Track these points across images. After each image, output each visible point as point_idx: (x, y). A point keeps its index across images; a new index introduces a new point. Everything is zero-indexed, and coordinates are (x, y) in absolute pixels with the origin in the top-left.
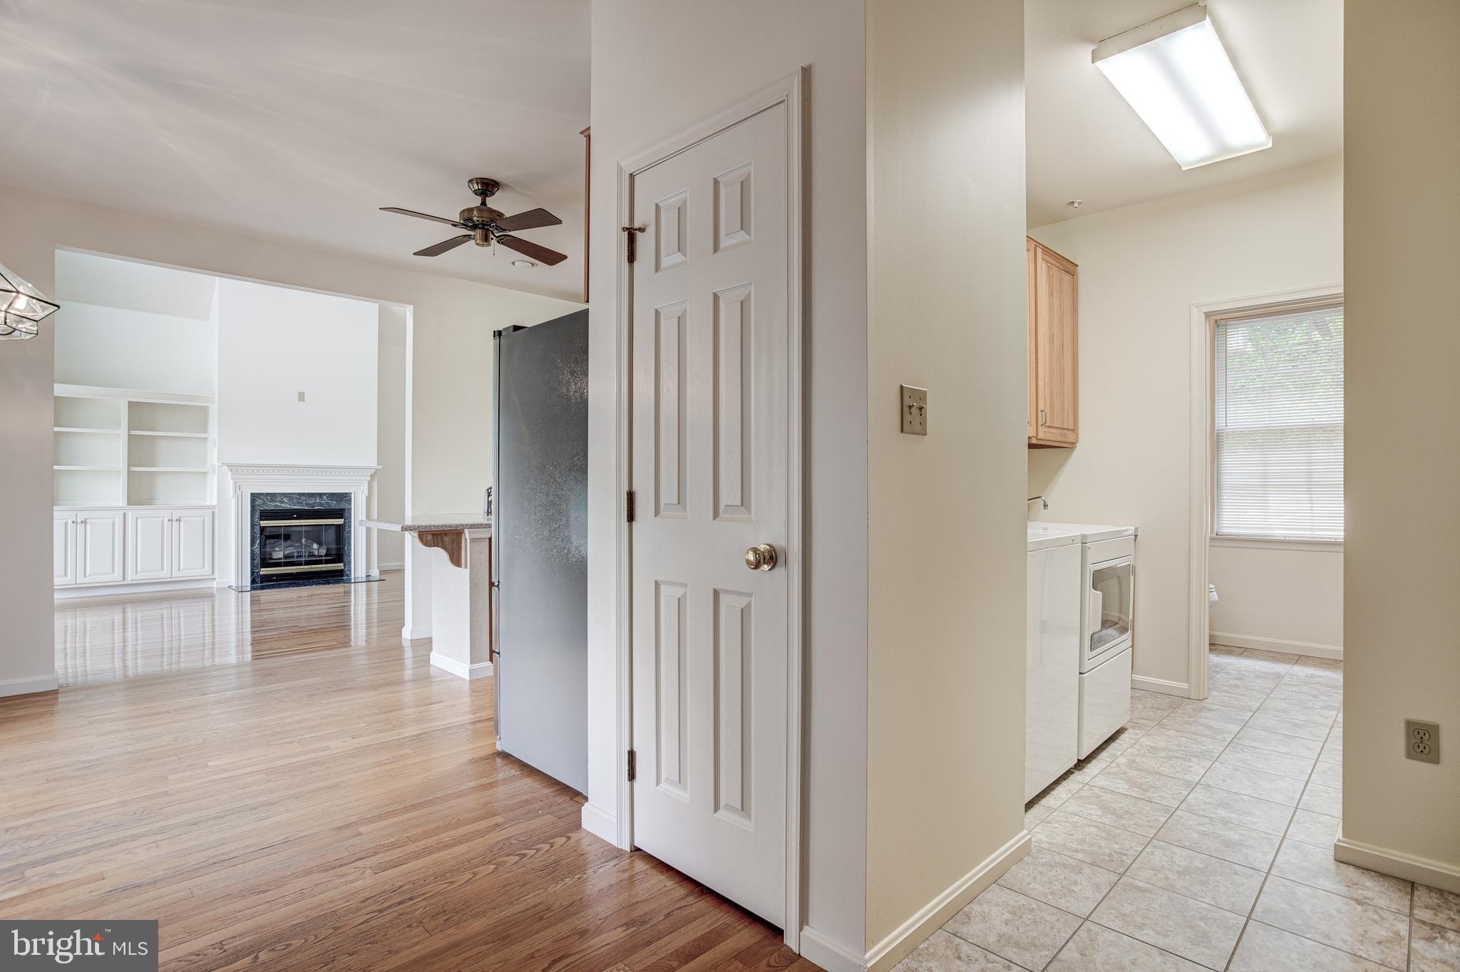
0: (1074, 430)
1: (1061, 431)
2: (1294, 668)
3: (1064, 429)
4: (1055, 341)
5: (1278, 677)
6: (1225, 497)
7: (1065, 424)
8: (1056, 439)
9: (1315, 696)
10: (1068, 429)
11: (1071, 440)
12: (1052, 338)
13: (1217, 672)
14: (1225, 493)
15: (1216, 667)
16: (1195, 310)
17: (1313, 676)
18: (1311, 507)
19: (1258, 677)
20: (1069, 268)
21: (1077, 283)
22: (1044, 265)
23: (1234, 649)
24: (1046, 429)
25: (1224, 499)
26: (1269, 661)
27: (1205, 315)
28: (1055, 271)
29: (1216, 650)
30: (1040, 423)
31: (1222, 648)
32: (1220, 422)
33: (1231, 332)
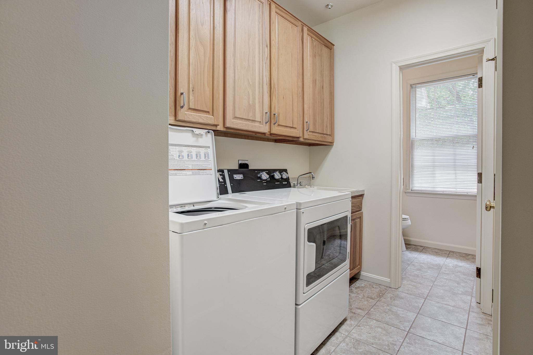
0: (332, 135)
1: (322, 135)
2: (447, 260)
3: (324, 134)
4: (317, 83)
5: (439, 267)
6: (415, 172)
7: (325, 131)
8: (317, 139)
9: (458, 283)
10: (327, 134)
11: (330, 141)
12: (315, 82)
13: (409, 265)
14: (415, 170)
15: (408, 260)
16: (394, 65)
17: (456, 266)
18: (455, 177)
19: (429, 268)
20: (329, 45)
21: (333, 54)
22: (309, 38)
23: (419, 247)
24: (309, 133)
25: (415, 173)
26: (435, 256)
27: (400, 68)
28: (316, 43)
29: (410, 248)
30: (305, 129)
31: (414, 247)
32: (413, 135)
33: (418, 90)
